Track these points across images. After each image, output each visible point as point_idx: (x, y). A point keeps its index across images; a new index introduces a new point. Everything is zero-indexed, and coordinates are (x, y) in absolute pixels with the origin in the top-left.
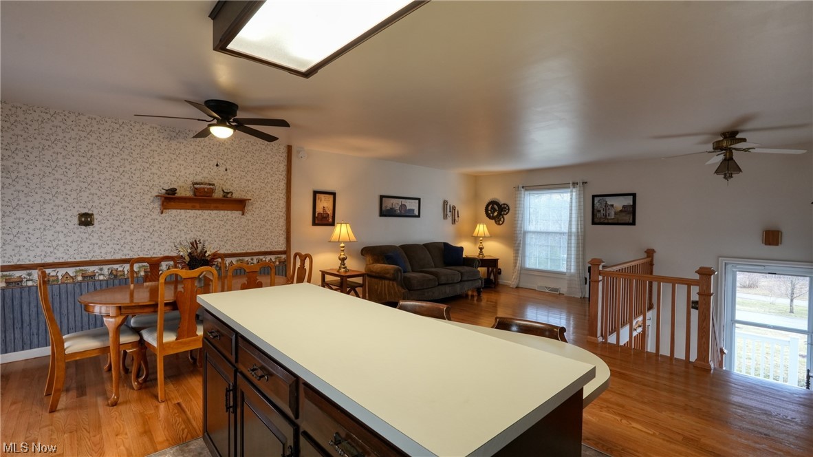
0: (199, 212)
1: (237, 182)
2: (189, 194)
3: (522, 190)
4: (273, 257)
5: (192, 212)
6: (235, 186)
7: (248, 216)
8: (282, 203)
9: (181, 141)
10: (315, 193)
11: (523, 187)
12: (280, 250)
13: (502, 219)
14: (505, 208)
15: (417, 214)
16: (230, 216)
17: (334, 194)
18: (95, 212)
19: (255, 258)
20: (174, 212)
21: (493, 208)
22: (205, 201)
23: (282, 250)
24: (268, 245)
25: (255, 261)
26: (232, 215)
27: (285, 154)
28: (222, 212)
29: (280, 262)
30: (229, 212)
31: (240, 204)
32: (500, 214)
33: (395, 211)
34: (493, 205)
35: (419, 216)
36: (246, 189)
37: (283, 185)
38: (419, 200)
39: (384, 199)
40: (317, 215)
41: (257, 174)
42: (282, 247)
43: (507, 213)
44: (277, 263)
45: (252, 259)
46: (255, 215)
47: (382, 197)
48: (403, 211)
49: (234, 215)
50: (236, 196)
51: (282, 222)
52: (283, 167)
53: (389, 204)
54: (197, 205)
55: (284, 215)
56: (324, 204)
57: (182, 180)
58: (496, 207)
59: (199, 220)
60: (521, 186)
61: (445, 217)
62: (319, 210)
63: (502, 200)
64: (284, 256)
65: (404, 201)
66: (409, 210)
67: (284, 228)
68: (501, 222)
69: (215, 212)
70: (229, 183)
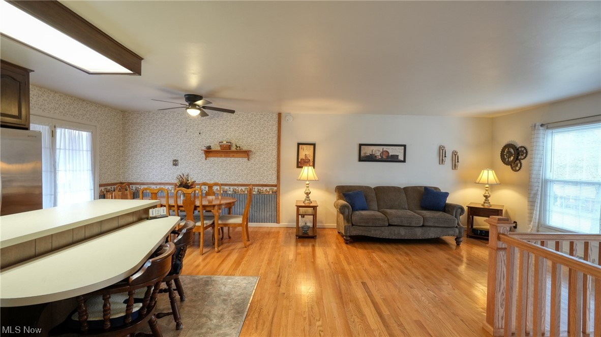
0: (224, 159)
1: (245, 140)
2: (219, 149)
3: (541, 128)
4: (268, 189)
5: (221, 159)
6: (244, 142)
7: (252, 161)
8: (275, 153)
9: (216, 118)
10: (299, 144)
11: (542, 125)
12: (273, 184)
13: (519, 165)
14: (523, 151)
15: (402, 159)
16: (241, 161)
17: (314, 145)
18: (179, 159)
19: (232, 187)
20: (212, 159)
21: (509, 152)
22: (227, 152)
23: (274, 184)
24: (265, 180)
25: (232, 190)
26: (242, 160)
27: (277, 119)
28: (237, 159)
29: (272, 192)
30: (241, 159)
31: (246, 154)
32: (517, 159)
33: (376, 157)
34: (508, 149)
35: (404, 161)
36: (251, 144)
37: (275, 140)
38: (405, 146)
39: (362, 147)
40: (300, 160)
41: (258, 134)
42: (275, 183)
43: (525, 157)
44: (271, 193)
45: (230, 188)
46: (257, 161)
47: (361, 145)
48: (384, 157)
49: (244, 161)
50: (245, 148)
51: (275, 165)
52: (275, 128)
53: (367, 151)
54: (223, 155)
55: (276, 160)
56: (306, 152)
57: (216, 141)
58: (512, 151)
59: (224, 163)
60: (538, 124)
61: (442, 161)
62: (302, 156)
63: (519, 143)
64: (275, 188)
65: (385, 148)
66: (391, 155)
67: (276, 169)
68: (518, 168)
69: (233, 158)
70: (241, 141)
